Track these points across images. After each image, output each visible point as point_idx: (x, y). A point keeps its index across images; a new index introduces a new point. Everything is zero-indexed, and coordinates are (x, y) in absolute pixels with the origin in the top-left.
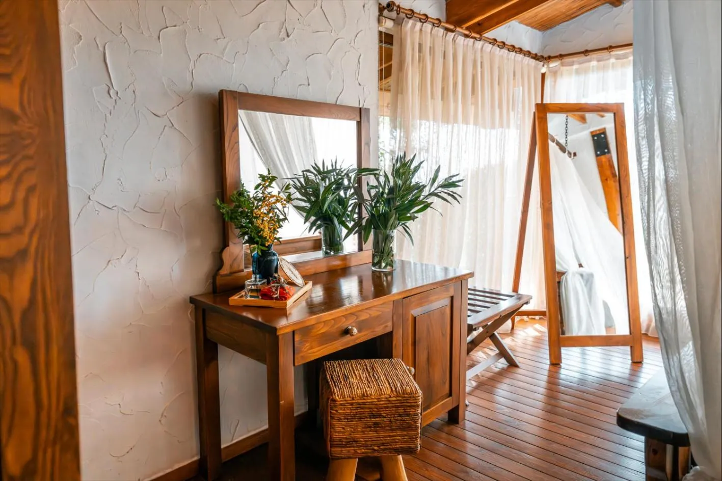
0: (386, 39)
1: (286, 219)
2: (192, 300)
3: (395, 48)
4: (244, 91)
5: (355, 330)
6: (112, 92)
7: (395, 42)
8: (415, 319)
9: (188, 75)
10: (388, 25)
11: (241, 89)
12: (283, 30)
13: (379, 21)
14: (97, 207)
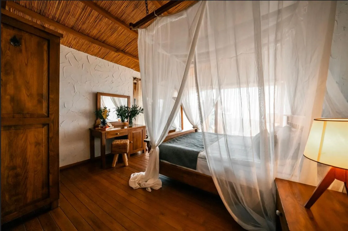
0: (135, 84)
1: (109, 115)
2: (90, 129)
3: (137, 85)
4: (103, 92)
5: (118, 134)
6: (75, 92)
7: (137, 84)
8: (133, 133)
9: (91, 89)
10: (135, 81)
11: (102, 92)
12: (112, 82)
13: (133, 81)
14: (71, 112)
